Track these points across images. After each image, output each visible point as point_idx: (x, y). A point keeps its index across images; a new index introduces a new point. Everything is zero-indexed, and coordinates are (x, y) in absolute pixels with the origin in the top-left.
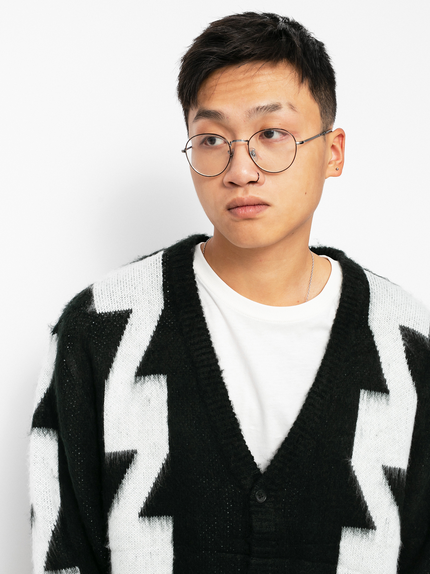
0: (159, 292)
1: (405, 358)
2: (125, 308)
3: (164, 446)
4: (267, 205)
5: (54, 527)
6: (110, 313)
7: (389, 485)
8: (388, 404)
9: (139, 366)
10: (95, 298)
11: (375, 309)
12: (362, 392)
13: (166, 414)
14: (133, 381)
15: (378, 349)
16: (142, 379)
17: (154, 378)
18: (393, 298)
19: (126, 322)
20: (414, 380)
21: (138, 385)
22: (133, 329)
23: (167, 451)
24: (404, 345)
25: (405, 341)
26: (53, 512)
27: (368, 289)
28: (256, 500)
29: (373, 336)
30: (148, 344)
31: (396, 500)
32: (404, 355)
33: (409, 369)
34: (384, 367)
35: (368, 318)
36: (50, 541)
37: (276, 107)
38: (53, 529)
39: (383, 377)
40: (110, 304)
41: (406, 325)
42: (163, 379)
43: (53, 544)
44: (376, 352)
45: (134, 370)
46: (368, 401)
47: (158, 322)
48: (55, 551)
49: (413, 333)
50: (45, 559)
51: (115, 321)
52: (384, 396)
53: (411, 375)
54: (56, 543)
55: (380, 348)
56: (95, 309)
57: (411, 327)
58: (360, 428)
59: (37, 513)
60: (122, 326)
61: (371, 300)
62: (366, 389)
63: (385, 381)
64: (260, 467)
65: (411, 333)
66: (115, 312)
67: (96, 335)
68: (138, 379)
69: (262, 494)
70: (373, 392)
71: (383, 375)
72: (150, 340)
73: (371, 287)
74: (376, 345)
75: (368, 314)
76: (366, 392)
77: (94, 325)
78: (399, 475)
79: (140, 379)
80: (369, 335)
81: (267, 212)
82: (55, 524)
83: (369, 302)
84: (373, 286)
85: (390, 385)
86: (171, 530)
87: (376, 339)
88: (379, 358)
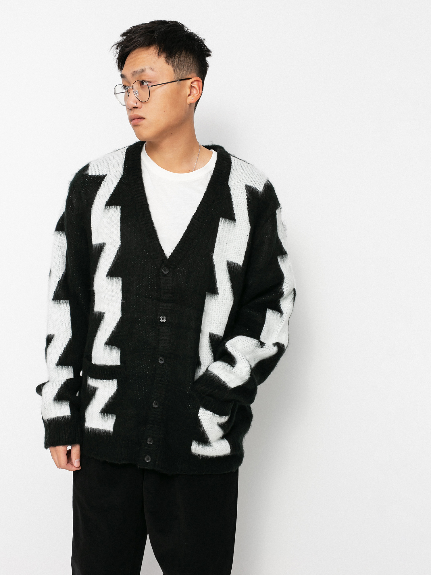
0: (122, 166)
1: (246, 203)
2: (104, 174)
3: (118, 241)
4: (143, 118)
5: (59, 279)
6: (95, 176)
7: (228, 271)
8: (234, 227)
9: (107, 201)
10: (89, 168)
11: (233, 176)
12: (221, 219)
13: (120, 225)
14: (104, 208)
15: (232, 197)
16: (108, 207)
17: (114, 207)
18: (244, 170)
19: (103, 180)
20: (249, 215)
21: (106, 210)
22: (106, 184)
23: (120, 244)
24: (247, 195)
25: (247, 193)
26: (60, 272)
27: (230, 165)
28: (162, 272)
29: (230, 190)
30: (113, 191)
31: (231, 280)
32: (246, 201)
33: (248, 209)
34: (235, 207)
35: (228, 181)
36: (56, 286)
37: (143, 71)
38: (59, 281)
39: (234, 212)
40: (96, 171)
41: (249, 184)
42: (119, 208)
43: (58, 287)
44: (231, 199)
45: (105, 203)
46: (224, 224)
47: (119, 181)
48: (58, 291)
49: (252, 189)
50: (53, 295)
51: (97, 179)
52: (233, 222)
53: (248, 212)
54: (59, 287)
55: (233, 197)
56: (88, 173)
57: (252, 185)
58: (219, 239)
59: (52, 272)
60: (100, 182)
61: (231, 171)
62: (223, 217)
63: (234, 214)
64: (167, 255)
65: (251, 189)
66: (98, 175)
67: (87, 186)
68: (106, 207)
69: (166, 270)
70: (227, 220)
71: (234, 211)
72: (114, 189)
73: (232, 164)
74: (231, 195)
75: (229, 179)
76: (223, 219)
77: (86, 181)
78: (234, 266)
79: (107, 208)
80: (228, 189)
81: (143, 122)
82: (60, 278)
83: (230, 172)
84: (234, 164)
85: (237, 217)
86: (121, 285)
87: (231, 192)
88: (232, 202)
